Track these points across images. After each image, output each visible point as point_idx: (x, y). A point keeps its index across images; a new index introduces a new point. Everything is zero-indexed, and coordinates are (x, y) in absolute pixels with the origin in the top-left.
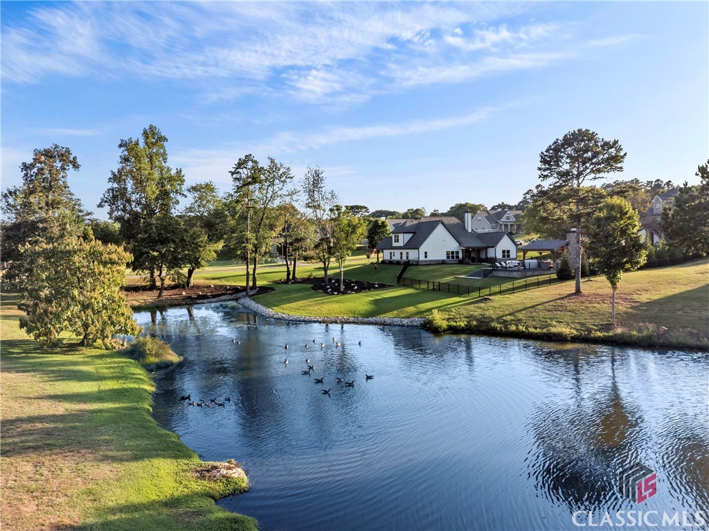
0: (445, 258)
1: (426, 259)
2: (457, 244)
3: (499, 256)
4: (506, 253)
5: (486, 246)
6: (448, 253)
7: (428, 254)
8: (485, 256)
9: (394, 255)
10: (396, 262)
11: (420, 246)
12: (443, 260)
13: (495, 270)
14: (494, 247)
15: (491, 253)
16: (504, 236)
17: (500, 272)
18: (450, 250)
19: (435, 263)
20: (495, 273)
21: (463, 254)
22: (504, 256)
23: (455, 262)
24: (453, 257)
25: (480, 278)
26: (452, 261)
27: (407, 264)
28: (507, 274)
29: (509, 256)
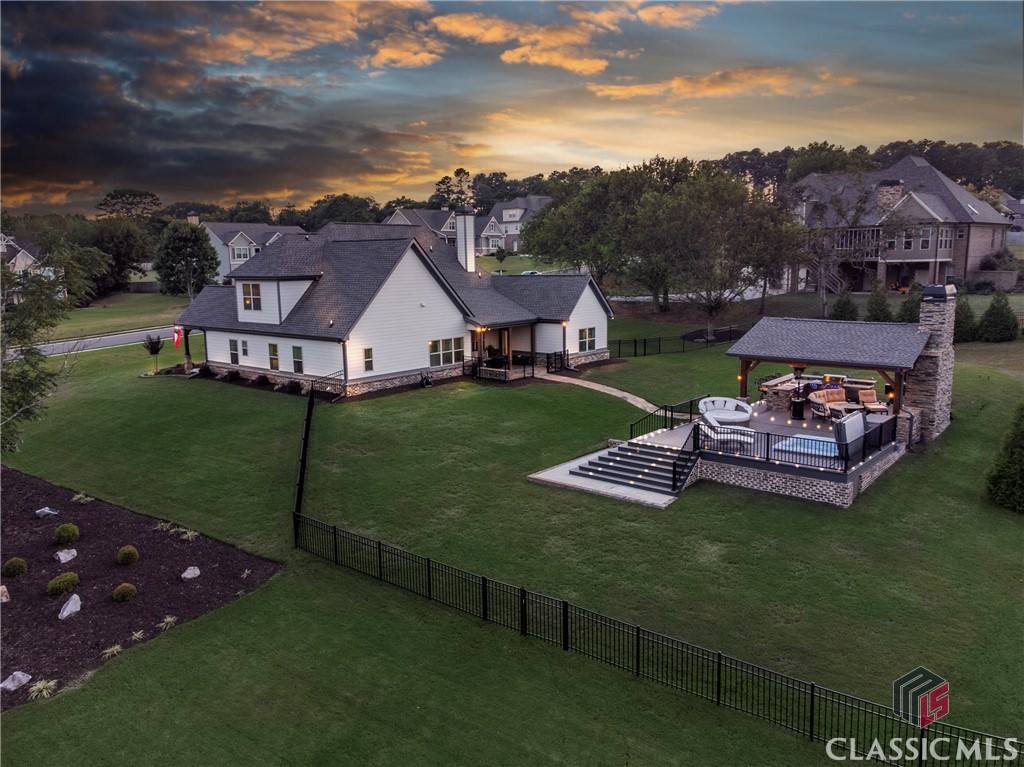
0: (427, 364)
1: (369, 374)
2: (459, 317)
3: (573, 348)
4: (586, 337)
5: (532, 317)
6: (435, 346)
7: (374, 353)
8: (529, 350)
9: (245, 352)
10: (254, 377)
11: (349, 329)
12: (420, 371)
13: (704, 456)
14: (558, 322)
15: (549, 340)
16: (583, 289)
17: (735, 469)
18: (441, 337)
19: (397, 383)
20: (702, 469)
21: (473, 350)
22: (582, 347)
23: (454, 374)
24: (447, 359)
25: (661, 500)
26: (445, 374)
27: (294, 388)
28: (775, 483)
29: (592, 345)
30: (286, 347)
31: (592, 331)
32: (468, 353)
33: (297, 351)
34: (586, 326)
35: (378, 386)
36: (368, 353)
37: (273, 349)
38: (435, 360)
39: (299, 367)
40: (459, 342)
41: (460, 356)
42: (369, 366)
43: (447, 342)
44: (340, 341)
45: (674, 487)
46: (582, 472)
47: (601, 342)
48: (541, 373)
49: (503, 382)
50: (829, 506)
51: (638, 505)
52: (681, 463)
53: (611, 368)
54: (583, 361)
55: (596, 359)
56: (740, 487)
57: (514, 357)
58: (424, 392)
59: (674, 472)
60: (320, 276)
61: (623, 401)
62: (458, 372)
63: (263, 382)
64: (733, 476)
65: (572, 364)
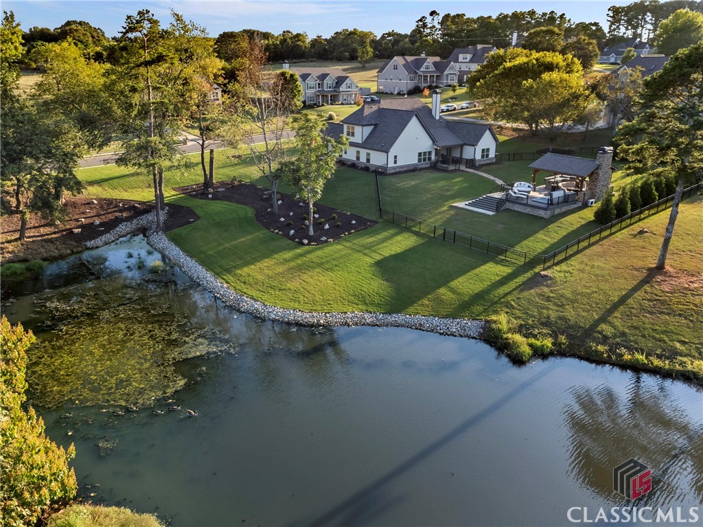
0: (416, 162)
1: (396, 165)
2: (431, 142)
3: (478, 156)
4: (485, 152)
5: (462, 143)
6: (420, 154)
7: (398, 158)
8: (459, 156)
9: (346, 153)
10: (350, 163)
11: (390, 148)
12: (414, 165)
13: (509, 201)
14: (474, 146)
15: (468, 153)
16: (485, 131)
17: (517, 206)
18: (422, 151)
19: (405, 169)
20: (508, 205)
21: (436, 155)
22: (483, 156)
23: (427, 166)
24: (425, 160)
25: (491, 213)
26: (423, 166)
27: (367, 169)
28: (528, 210)
29: (487, 156)
30: (363, 153)
31: (488, 150)
32: (433, 157)
33: (368, 154)
34: (486, 148)
35: (398, 170)
36: (395, 157)
37: (358, 152)
38: (420, 160)
39: (368, 160)
40: (430, 153)
41: (430, 159)
42: (395, 162)
43: (425, 153)
44: (387, 152)
45: (496, 210)
46: (470, 205)
47: (492, 154)
48: (463, 168)
49: (446, 171)
50: (542, 218)
51: (484, 214)
52: (500, 203)
53: (494, 167)
54: (482, 163)
55: (488, 162)
56: (518, 212)
57: (453, 160)
58: (415, 173)
59: (497, 205)
60: (378, 124)
61: (493, 182)
62: (428, 165)
63: (353, 165)
64: (517, 208)
65: (477, 164)
